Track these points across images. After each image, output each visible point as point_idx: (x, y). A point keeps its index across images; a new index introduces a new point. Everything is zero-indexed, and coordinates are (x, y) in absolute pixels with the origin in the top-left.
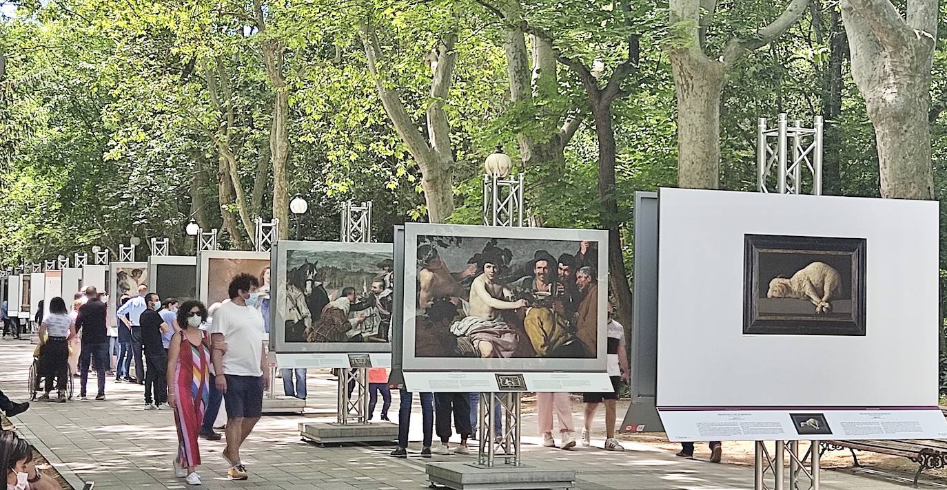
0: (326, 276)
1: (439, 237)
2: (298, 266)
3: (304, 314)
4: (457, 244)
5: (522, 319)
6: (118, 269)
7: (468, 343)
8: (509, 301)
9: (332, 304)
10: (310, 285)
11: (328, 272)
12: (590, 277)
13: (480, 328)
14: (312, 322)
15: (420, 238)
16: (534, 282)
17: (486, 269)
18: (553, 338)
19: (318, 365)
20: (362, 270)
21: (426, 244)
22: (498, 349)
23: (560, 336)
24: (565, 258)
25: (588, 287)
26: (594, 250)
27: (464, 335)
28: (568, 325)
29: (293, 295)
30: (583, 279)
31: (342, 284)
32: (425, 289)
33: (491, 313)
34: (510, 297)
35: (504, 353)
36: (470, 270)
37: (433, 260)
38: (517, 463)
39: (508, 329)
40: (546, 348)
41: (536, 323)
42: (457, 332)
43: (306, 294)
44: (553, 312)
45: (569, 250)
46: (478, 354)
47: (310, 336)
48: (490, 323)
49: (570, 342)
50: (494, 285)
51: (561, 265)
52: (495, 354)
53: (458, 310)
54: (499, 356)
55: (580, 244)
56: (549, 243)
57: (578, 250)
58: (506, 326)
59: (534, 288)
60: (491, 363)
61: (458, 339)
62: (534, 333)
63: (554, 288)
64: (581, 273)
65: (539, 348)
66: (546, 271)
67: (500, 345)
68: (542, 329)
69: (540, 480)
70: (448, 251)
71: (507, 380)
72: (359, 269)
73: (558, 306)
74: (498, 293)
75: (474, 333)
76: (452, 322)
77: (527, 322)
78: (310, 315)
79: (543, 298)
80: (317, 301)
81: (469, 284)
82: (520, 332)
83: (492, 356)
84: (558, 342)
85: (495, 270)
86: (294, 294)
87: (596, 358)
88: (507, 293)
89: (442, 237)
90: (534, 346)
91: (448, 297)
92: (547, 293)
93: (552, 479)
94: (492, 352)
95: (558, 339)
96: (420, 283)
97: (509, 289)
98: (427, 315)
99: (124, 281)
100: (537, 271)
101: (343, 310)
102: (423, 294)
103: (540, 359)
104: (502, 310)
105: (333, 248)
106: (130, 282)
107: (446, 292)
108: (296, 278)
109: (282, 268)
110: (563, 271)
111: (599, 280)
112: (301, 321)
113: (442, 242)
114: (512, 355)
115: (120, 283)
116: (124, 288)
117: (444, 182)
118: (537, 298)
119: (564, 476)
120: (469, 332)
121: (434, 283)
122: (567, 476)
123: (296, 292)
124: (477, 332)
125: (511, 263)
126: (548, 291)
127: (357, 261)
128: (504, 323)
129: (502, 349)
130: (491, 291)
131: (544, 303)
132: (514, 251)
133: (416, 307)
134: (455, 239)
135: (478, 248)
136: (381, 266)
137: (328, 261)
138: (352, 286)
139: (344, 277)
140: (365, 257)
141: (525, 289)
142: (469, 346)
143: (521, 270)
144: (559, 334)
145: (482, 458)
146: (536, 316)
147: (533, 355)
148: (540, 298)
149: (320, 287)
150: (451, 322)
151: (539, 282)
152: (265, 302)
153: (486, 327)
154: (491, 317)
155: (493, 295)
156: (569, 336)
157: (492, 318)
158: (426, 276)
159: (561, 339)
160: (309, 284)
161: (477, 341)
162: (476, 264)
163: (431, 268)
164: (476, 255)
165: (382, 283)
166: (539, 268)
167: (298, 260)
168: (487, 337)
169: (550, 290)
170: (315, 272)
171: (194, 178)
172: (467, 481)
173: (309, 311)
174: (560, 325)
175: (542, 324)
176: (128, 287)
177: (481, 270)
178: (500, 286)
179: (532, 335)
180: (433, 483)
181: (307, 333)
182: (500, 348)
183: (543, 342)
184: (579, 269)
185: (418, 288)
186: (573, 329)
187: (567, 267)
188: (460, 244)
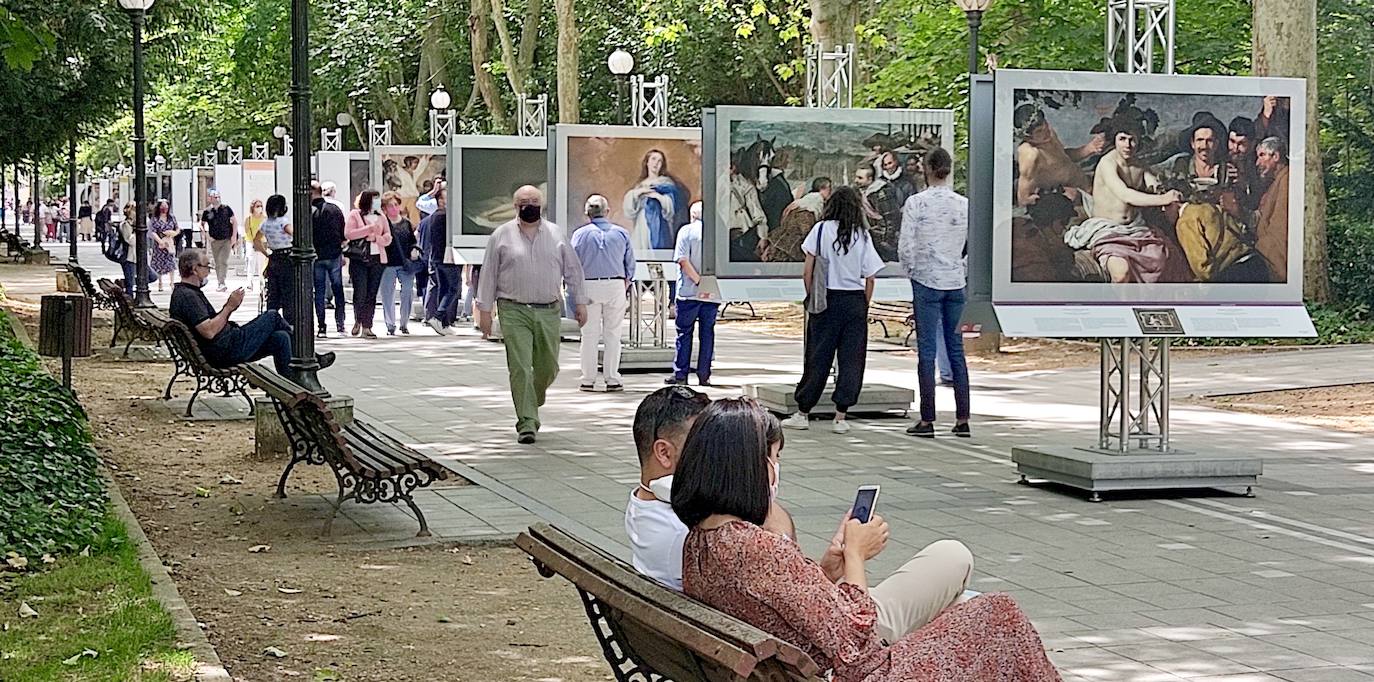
0: (789, 160)
1: (1047, 91)
2: (747, 145)
3: (757, 219)
4: (1075, 102)
5: (1174, 221)
6: (384, 156)
7: (1091, 259)
8: (1152, 193)
9: (798, 203)
10: (765, 173)
11: (792, 154)
12: (1277, 153)
13: (1109, 237)
14: (769, 231)
15: (1019, 94)
16: (1191, 163)
17: (1119, 142)
18: (1221, 252)
19: (779, 296)
20: (840, 151)
21: (1027, 102)
22: (1136, 270)
23: (1231, 249)
24: (1240, 124)
25: (1275, 169)
26: (1283, 110)
27: (1084, 248)
28: (1243, 231)
29: (740, 189)
30: (1267, 157)
31: (812, 171)
32: (1025, 175)
33: (1126, 211)
34: (1155, 187)
35: (1146, 276)
36: (1094, 145)
37: (1037, 129)
38: (1165, 447)
39: (1152, 238)
40: (1209, 267)
41: (1194, 226)
42: (1075, 243)
43: (759, 187)
44: (1220, 210)
45: (1245, 110)
46: (1104, 278)
47: (766, 253)
48: (1124, 229)
49: (1247, 258)
50: (1132, 168)
51: (1233, 135)
52: (1132, 278)
53: (1076, 208)
54: (1138, 280)
55: (1263, 101)
56: (1216, 99)
57: (1260, 111)
58: (1149, 233)
59: (1192, 173)
60: (1125, 291)
61: (1076, 253)
62: (1190, 244)
63: (1222, 172)
64: (1264, 148)
65: (1200, 267)
66: (1211, 144)
67: (1138, 263)
68: (1204, 236)
69: (1209, 474)
70: (1060, 115)
71: (1152, 318)
72: (837, 149)
73: (1229, 201)
74: (1138, 180)
75: (1101, 244)
76: (1067, 227)
77: (1181, 227)
78: (765, 220)
79: (1205, 188)
80: (775, 199)
81: (1092, 167)
82: (1170, 242)
83: (1128, 280)
84: (1229, 258)
85: (1133, 144)
86: (741, 187)
87: (1286, 282)
88: (1150, 181)
89: (1051, 92)
90: (1191, 266)
91: (1061, 187)
92: (1212, 180)
93: (1227, 472)
94: (1127, 274)
95: (1228, 253)
96: (1018, 165)
97: (1154, 175)
98: (1029, 216)
99: (392, 175)
100: (1197, 145)
101: (813, 213)
102: (1023, 183)
103: (1200, 285)
104: (1143, 207)
105: (799, 116)
106: (402, 175)
107: (1059, 179)
108: (744, 164)
109: (724, 149)
110: (1236, 145)
111: (1291, 158)
112: (753, 230)
113: (1052, 99)
114: (1159, 277)
115: (388, 178)
116: (394, 185)
117: (844, 23)
118: (1196, 187)
119: (1246, 468)
120: (1092, 242)
121: (1041, 165)
122: (1250, 468)
123: (744, 185)
124: (1105, 243)
125: (1157, 133)
126: (1213, 177)
127: (833, 137)
128: (1147, 228)
129: (1143, 270)
130: (1125, 177)
131: (1209, 197)
132: (1162, 113)
133: (1013, 204)
134: (1070, 94)
135: (1106, 109)
136: (869, 144)
137: (790, 138)
138: (827, 175)
139: (815, 163)
140: (845, 131)
141: (1178, 174)
142: (1093, 265)
143: (1172, 143)
144: (1229, 245)
145: (1104, 439)
146: (1194, 218)
147: (1189, 278)
148: (1200, 188)
149: (779, 178)
150: (1065, 226)
151: (1199, 164)
152: (651, 203)
153: (1118, 235)
154: (1125, 218)
155: (1129, 183)
156: (1245, 248)
157: (1128, 220)
158: (1028, 153)
159: (1233, 253)
160: (763, 172)
161: (1106, 256)
162: (1103, 134)
163: (1036, 142)
164: (1102, 120)
165: (870, 171)
166: (1200, 139)
167: (747, 136)
168: (1120, 251)
169: (1216, 175)
170: (772, 154)
171: (430, 24)
172: (1100, 474)
173: (763, 214)
174: (1231, 230)
175: (1204, 230)
176: (398, 183)
177: (1110, 144)
178: (1139, 170)
179: (1188, 247)
180: (1023, 476)
181: (762, 247)
182: (1139, 268)
183: (1205, 258)
184: (1261, 142)
185: (1016, 173)
186: (1251, 237)
187: (1242, 137)
188: (1079, 103)
